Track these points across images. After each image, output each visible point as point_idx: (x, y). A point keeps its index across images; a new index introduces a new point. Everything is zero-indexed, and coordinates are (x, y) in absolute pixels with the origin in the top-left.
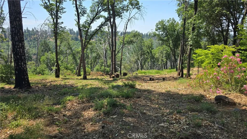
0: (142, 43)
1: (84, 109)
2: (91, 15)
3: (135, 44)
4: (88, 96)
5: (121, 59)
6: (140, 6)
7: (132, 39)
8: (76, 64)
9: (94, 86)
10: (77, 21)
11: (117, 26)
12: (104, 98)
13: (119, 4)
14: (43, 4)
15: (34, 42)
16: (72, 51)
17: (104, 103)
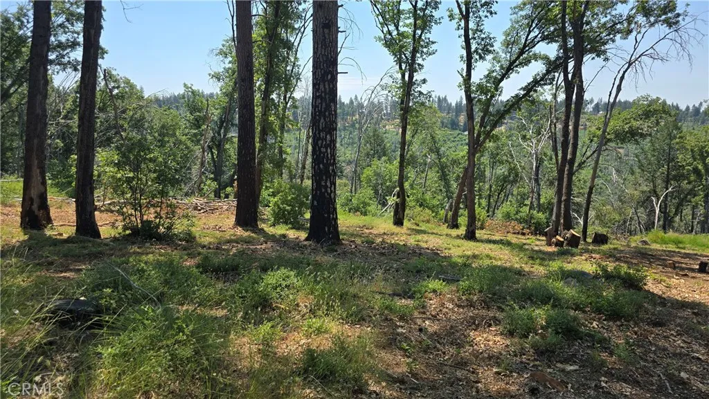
0: (675, 138)
1: (474, 323)
2: (504, 55)
3: (646, 143)
4: (485, 287)
5: (591, 189)
6: (678, 15)
7: (635, 124)
8: (447, 195)
9: (499, 263)
10: (464, 74)
11: (584, 84)
12: (535, 303)
13: (598, 15)
14: (383, 37)
15: (351, 133)
16: (439, 156)
17: (537, 318)
